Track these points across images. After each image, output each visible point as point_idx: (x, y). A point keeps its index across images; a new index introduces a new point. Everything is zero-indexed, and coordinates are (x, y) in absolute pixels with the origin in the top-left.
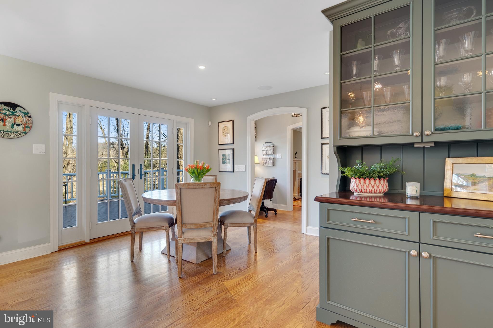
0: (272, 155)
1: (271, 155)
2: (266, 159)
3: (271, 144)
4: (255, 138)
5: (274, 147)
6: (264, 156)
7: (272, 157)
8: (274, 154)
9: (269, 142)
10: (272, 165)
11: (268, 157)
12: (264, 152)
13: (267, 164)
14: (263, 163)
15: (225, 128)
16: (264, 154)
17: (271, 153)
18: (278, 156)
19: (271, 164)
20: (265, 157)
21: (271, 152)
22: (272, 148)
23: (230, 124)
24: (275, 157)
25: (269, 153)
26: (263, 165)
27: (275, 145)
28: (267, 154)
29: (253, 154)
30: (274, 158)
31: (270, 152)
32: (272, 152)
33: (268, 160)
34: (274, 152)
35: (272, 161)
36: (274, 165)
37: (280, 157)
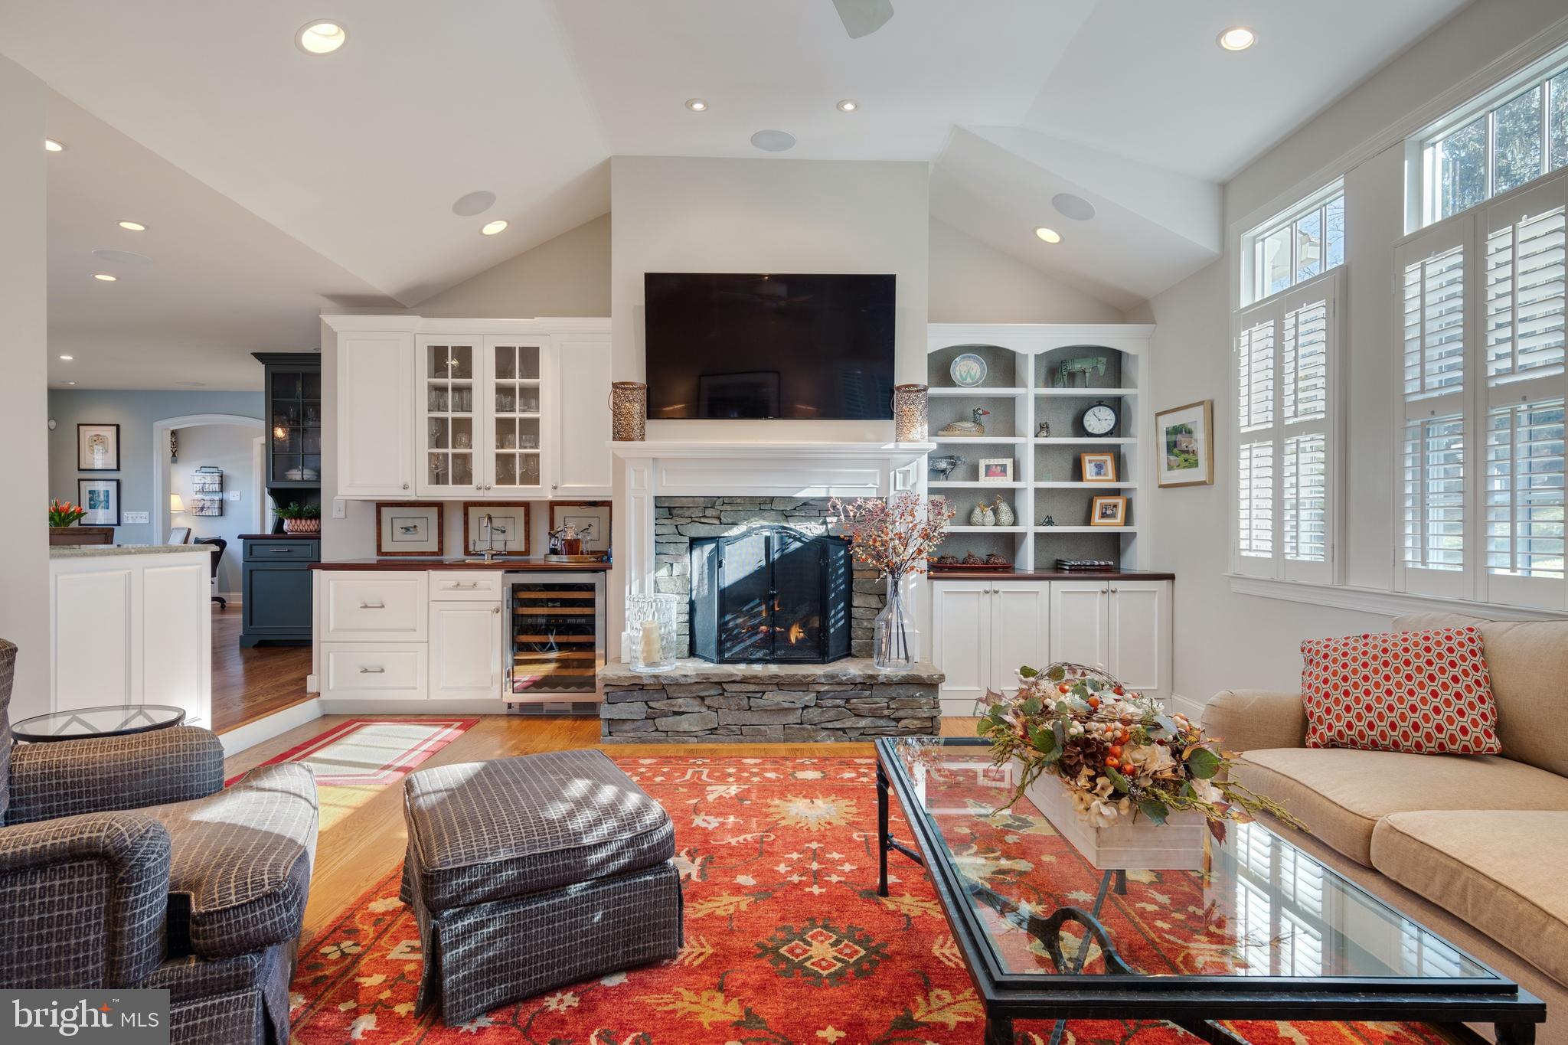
0: (217, 493)
1: (213, 494)
2: (203, 502)
3: (215, 470)
4: (174, 455)
5: (221, 477)
6: (197, 496)
7: (217, 497)
8: (222, 491)
9: (210, 467)
11: (207, 498)
12: (198, 487)
13: (203, 512)
14: (194, 510)
15: (96, 438)
16: (197, 490)
17: (214, 490)
18: (232, 496)
19: (213, 511)
20: (200, 496)
21: (214, 488)
22: (217, 479)
23: (110, 433)
24: (225, 496)
25: (211, 490)
26: (194, 514)
27: (224, 473)
28: (204, 490)
29: (167, 492)
30: (221, 501)
31: (211, 486)
32: (217, 487)
33: (207, 504)
34: (222, 488)
35: (216, 506)
36: (221, 514)
37: (238, 498)
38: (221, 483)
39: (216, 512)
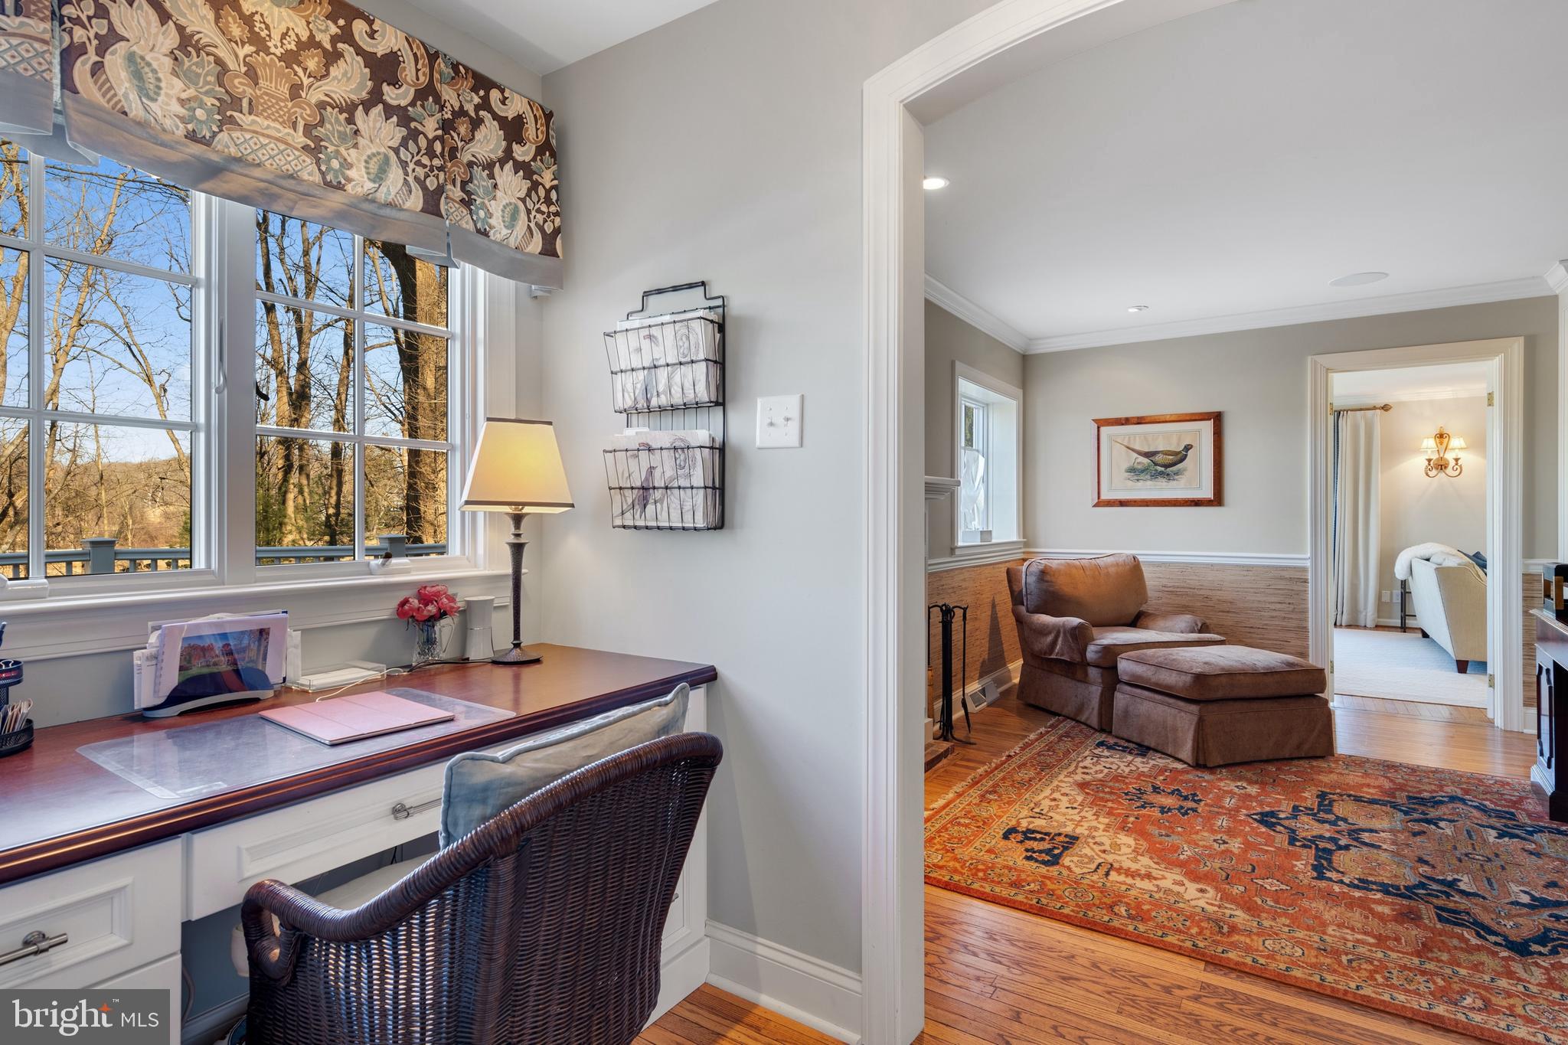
0: (703, 416)
1: (691, 416)
2: (646, 460)
3: (694, 299)
5: (721, 328)
6: (630, 432)
7: (701, 432)
8: (720, 401)
9: (676, 289)
10: (700, 524)
11: (662, 437)
12: (630, 386)
13: (650, 508)
14: (617, 498)
16: (629, 403)
17: (690, 397)
19: (688, 506)
20: (638, 432)
21: (688, 385)
22: (701, 340)
24: (735, 435)
25: (677, 400)
26: (618, 522)
28: (654, 402)
30: (721, 451)
31: (677, 379)
32: (697, 382)
33: (665, 469)
34: (722, 386)
35: (698, 479)
36: (720, 524)
37: (789, 435)
38: (720, 362)
39: (695, 507)
